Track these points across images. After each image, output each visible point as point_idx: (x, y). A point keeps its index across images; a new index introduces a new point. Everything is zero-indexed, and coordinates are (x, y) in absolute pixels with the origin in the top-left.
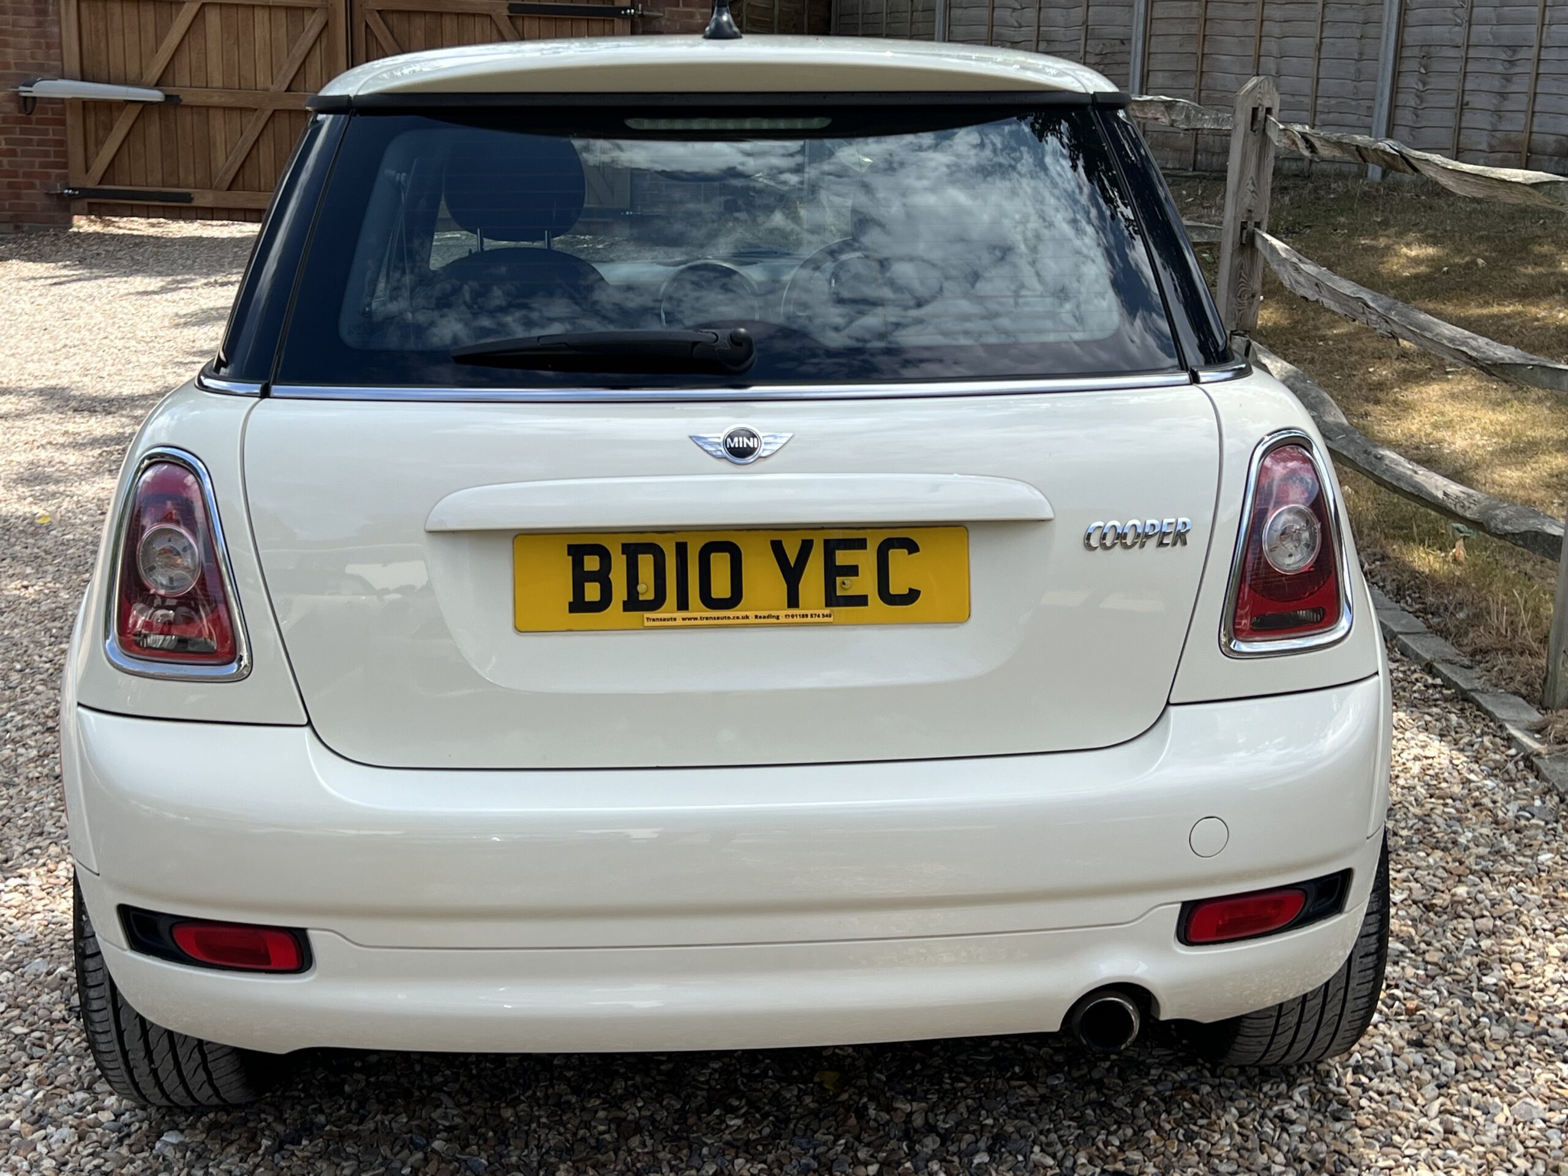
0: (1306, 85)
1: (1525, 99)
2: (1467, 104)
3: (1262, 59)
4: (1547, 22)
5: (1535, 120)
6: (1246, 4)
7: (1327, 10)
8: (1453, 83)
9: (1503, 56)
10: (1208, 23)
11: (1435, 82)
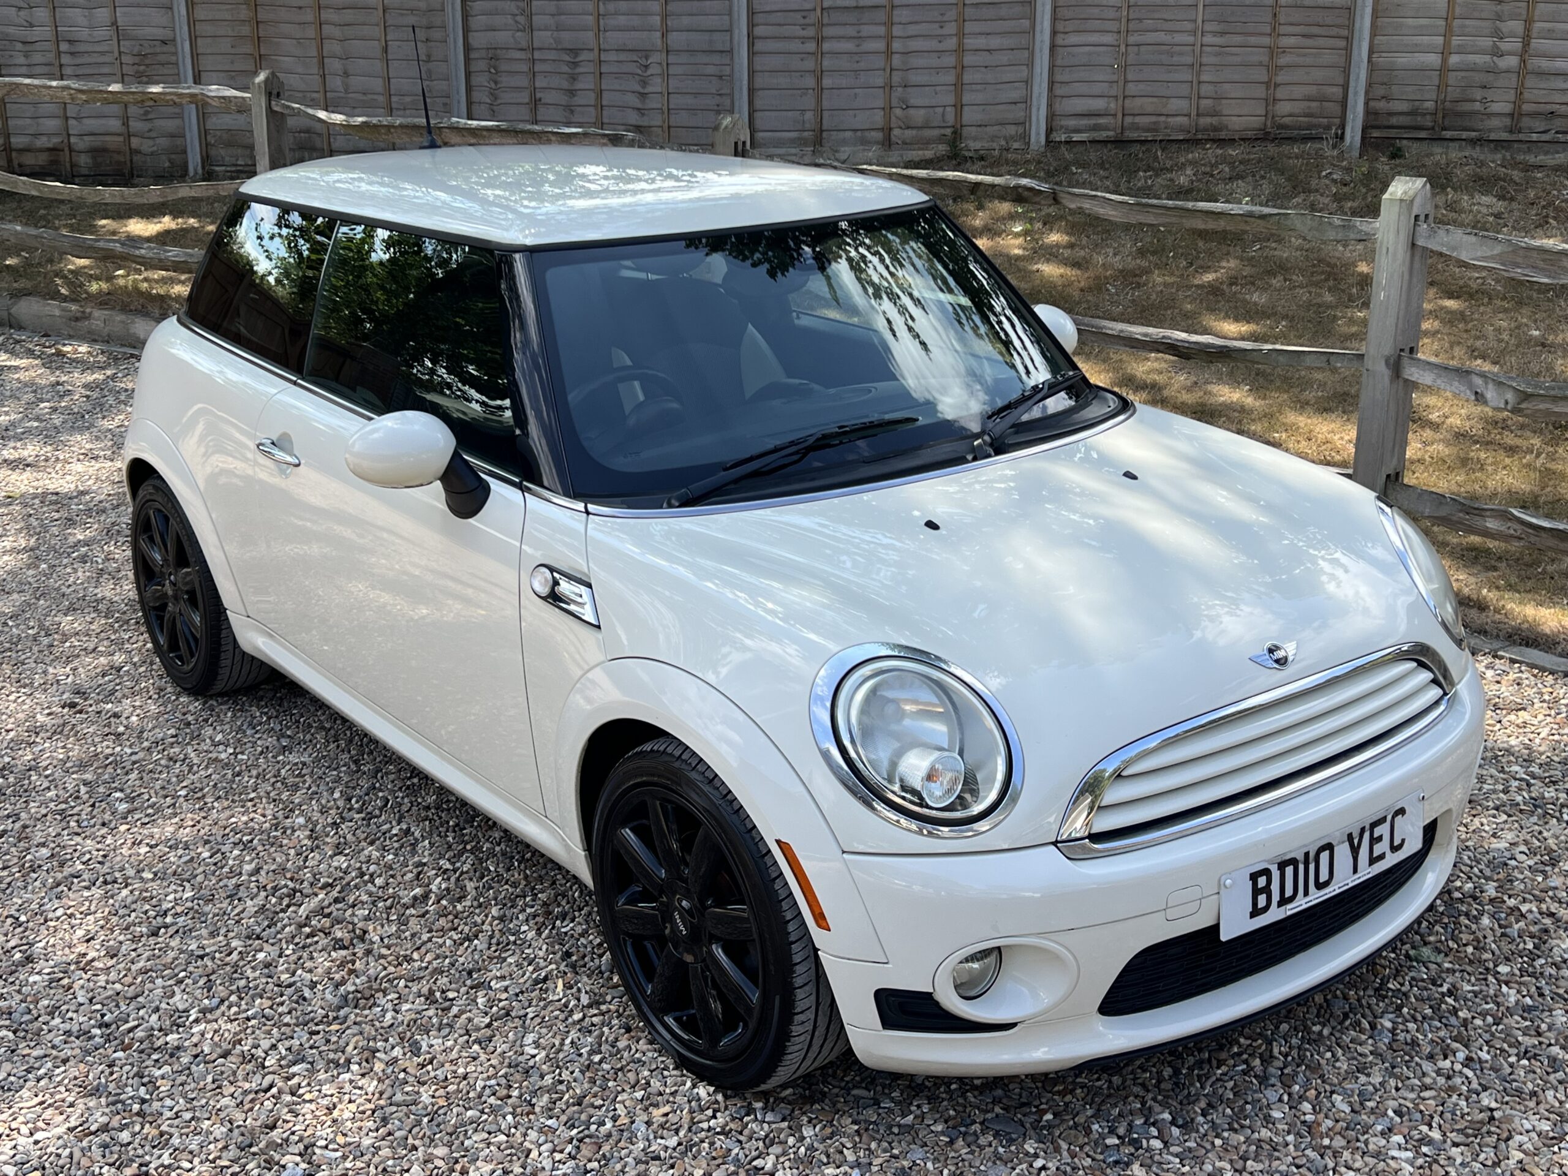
0: (377, 84)
1: (592, 95)
2: (540, 100)
3: (326, 60)
4: (602, 28)
5: (604, 112)
6: (300, 8)
7: (387, 15)
8: (523, 81)
9: (567, 58)
10: (260, 25)
11: (505, 80)
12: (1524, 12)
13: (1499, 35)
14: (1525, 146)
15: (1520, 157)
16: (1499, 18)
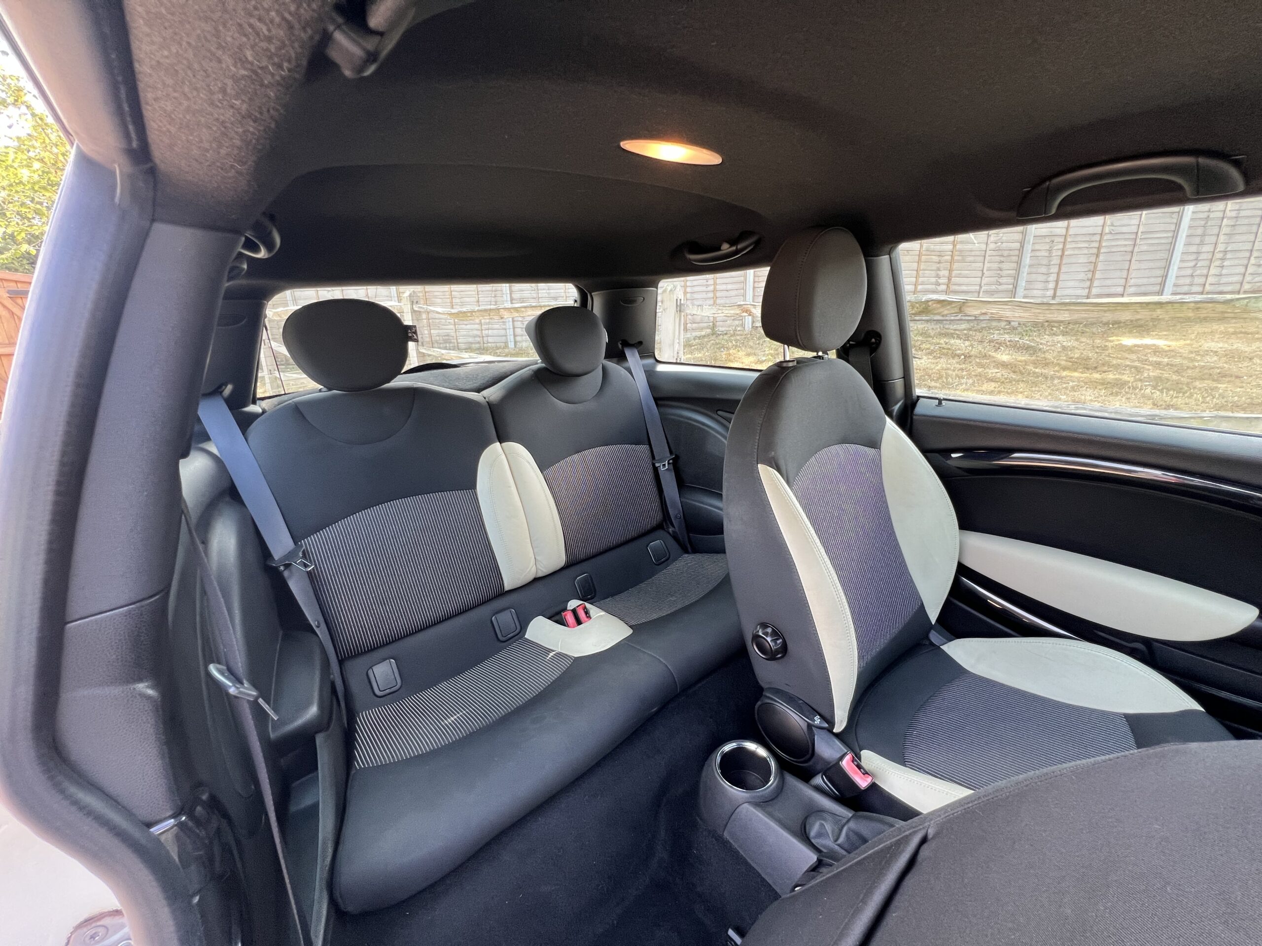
12: (949, 267)
13: (938, 276)
14: (948, 322)
15: (947, 326)
16: (939, 269)
